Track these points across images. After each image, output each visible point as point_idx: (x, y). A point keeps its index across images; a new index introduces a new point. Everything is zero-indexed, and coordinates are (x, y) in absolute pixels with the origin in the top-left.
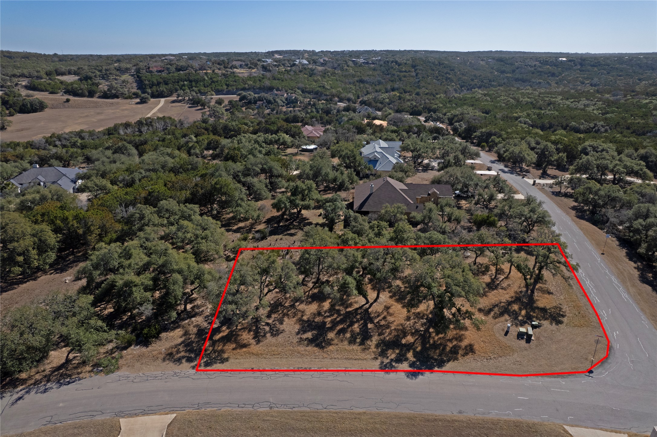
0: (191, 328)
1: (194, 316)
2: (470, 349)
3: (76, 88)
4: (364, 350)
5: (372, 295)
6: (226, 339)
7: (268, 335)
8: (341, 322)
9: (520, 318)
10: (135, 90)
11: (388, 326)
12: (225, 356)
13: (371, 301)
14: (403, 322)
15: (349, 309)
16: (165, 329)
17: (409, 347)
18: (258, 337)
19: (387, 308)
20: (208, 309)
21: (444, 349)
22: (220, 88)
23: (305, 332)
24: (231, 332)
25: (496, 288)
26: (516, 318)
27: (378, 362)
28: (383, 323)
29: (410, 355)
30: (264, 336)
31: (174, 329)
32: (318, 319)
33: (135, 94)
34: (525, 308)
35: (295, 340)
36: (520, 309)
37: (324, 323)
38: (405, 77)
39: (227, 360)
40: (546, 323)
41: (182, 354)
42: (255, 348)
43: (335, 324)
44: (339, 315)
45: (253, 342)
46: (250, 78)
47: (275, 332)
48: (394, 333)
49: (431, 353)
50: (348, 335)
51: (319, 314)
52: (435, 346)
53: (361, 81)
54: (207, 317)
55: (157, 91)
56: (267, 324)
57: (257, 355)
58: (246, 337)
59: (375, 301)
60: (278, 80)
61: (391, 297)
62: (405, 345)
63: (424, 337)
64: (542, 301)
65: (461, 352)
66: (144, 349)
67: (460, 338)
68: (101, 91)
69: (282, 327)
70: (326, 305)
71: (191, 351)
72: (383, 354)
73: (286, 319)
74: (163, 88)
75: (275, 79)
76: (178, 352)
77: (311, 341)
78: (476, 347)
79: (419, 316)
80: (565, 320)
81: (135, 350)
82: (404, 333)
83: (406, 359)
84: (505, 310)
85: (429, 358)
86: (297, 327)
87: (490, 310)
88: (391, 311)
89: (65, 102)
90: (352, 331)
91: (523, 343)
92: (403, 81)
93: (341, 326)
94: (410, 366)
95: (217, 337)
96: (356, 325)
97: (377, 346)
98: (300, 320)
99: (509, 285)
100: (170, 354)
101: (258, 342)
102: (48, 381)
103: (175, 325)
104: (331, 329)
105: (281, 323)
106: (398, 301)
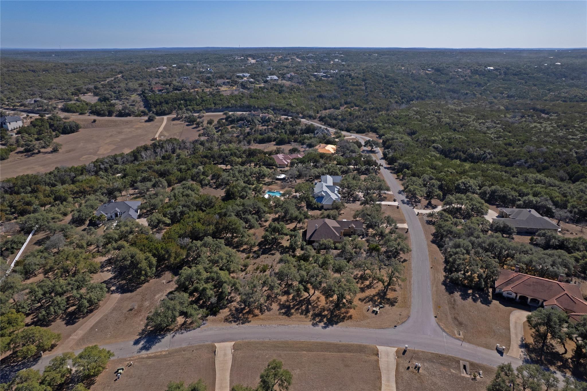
0: (232, 307)
1: (232, 302)
2: (350, 317)
3: (99, 109)
4: (306, 317)
5: (312, 291)
6: (249, 313)
7: (266, 311)
8: (297, 305)
9: (377, 303)
10: (142, 109)
11: (317, 307)
12: (249, 320)
13: (311, 295)
14: (324, 305)
15: (301, 299)
16: (222, 308)
17: (325, 316)
18: (262, 312)
19: (318, 298)
20: (238, 298)
21: (340, 317)
22: (209, 106)
23: (282, 309)
24: (250, 309)
25: (371, 288)
26: (375, 303)
27: (311, 322)
28: (315, 305)
29: (325, 320)
30: (264, 311)
31: (225, 308)
32: (287, 303)
33: (142, 112)
34: (381, 299)
35: (278, 313)
36: (378, 299)
37: (290, 305)
38: (356, 90)
39: (250, 321)
40: (387, 306)
41: (231, 319)
42: (261, 316)
43: (294, 306)
44: (297, 301)
45: (260, 314)
46: (232, 96)
47: (269, 310)
48: (320, 310)
49: (334, 319)
50: (300, 311)
51: (288, 301)
52: (336, 316)
53: (321, 96)
54: (238, 302)
55: (160, 110)
56: (265, 306)
57: (262, 319)
58: (257, 312)
59: (313, 294)
60: (255, 98)
61: (320, 293)
62: (323, 315)
63: (332, 312)
64: (390, 295)
65: (346, 318)
66: (214, 317)
67: (347, 312)
68: (117, 111)
69: (272, 307)
70: (291, 296)
71: (235, 318)
72: (314, 319)
73: (273, 303)
74: (165, 107)
75: (251, 97)
76: (229, 318)
77: (284, 314)
78: (353, 316)
79: (332, 302)
80: (396, 304)
81: (210, 317)
82: (324, 310)
83: (323, 321)
84: (371, 299)
85: (332, 321)
86: (278, 307)
87: (365, 299)
88: (320, 300)
89: (92, 122)
90: (302, 309)
91: (374, 315)
92: (355, 94)
93: (297, 307)
94: (324, 324)
95: (245, 312)
96: (304, 306)
97: (312, 316)
98: (279, 304)
99: (377, 286)
100: (226, 319)
101: (262, 314)
102: (181, 330)
103: (224, 307)
104: (293, 308)
105: (271, 305)
106: (323, 294)
